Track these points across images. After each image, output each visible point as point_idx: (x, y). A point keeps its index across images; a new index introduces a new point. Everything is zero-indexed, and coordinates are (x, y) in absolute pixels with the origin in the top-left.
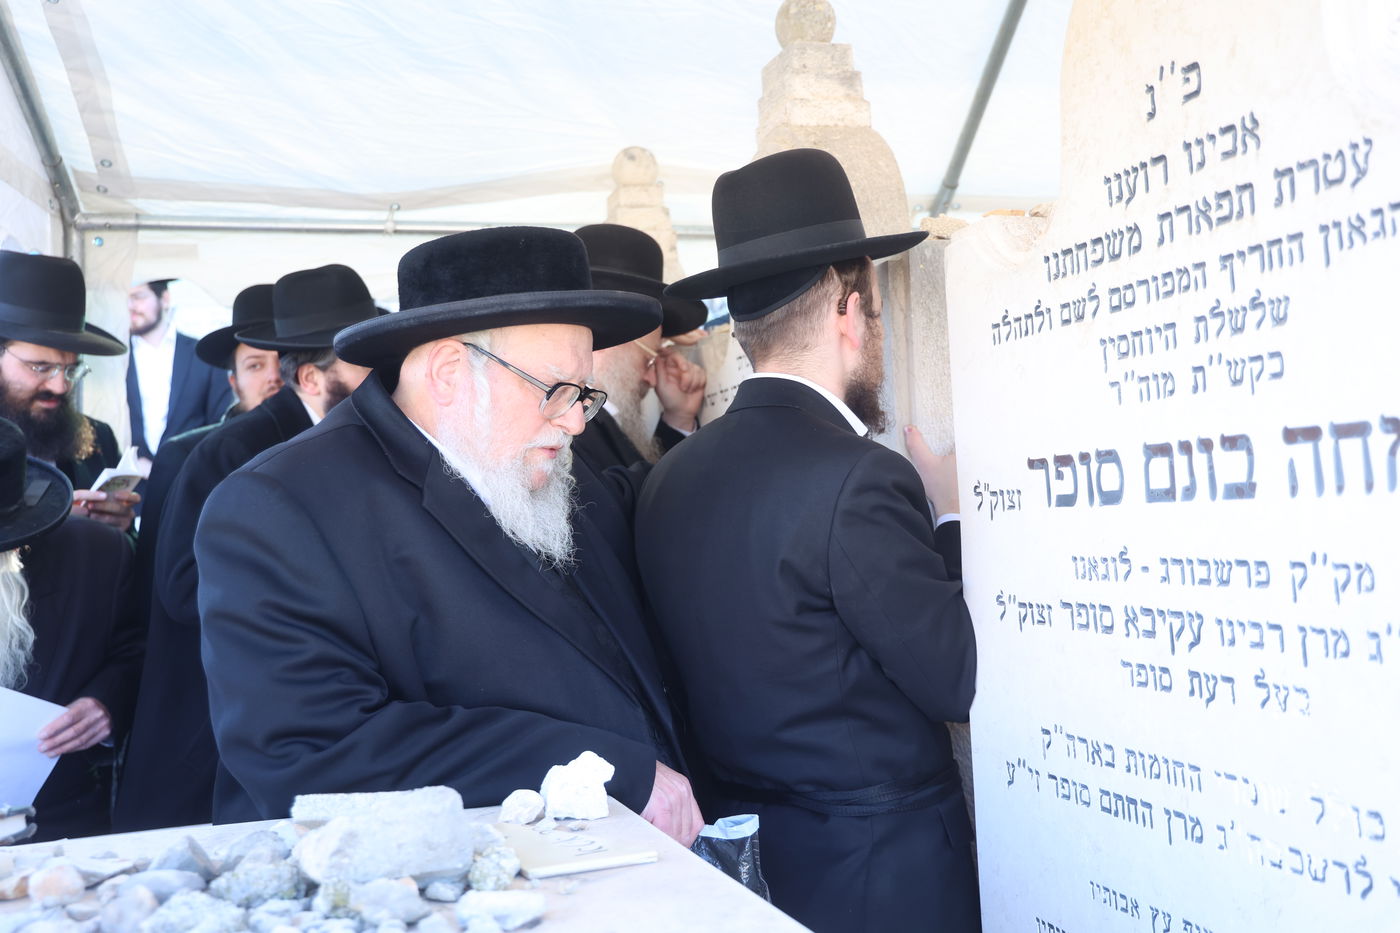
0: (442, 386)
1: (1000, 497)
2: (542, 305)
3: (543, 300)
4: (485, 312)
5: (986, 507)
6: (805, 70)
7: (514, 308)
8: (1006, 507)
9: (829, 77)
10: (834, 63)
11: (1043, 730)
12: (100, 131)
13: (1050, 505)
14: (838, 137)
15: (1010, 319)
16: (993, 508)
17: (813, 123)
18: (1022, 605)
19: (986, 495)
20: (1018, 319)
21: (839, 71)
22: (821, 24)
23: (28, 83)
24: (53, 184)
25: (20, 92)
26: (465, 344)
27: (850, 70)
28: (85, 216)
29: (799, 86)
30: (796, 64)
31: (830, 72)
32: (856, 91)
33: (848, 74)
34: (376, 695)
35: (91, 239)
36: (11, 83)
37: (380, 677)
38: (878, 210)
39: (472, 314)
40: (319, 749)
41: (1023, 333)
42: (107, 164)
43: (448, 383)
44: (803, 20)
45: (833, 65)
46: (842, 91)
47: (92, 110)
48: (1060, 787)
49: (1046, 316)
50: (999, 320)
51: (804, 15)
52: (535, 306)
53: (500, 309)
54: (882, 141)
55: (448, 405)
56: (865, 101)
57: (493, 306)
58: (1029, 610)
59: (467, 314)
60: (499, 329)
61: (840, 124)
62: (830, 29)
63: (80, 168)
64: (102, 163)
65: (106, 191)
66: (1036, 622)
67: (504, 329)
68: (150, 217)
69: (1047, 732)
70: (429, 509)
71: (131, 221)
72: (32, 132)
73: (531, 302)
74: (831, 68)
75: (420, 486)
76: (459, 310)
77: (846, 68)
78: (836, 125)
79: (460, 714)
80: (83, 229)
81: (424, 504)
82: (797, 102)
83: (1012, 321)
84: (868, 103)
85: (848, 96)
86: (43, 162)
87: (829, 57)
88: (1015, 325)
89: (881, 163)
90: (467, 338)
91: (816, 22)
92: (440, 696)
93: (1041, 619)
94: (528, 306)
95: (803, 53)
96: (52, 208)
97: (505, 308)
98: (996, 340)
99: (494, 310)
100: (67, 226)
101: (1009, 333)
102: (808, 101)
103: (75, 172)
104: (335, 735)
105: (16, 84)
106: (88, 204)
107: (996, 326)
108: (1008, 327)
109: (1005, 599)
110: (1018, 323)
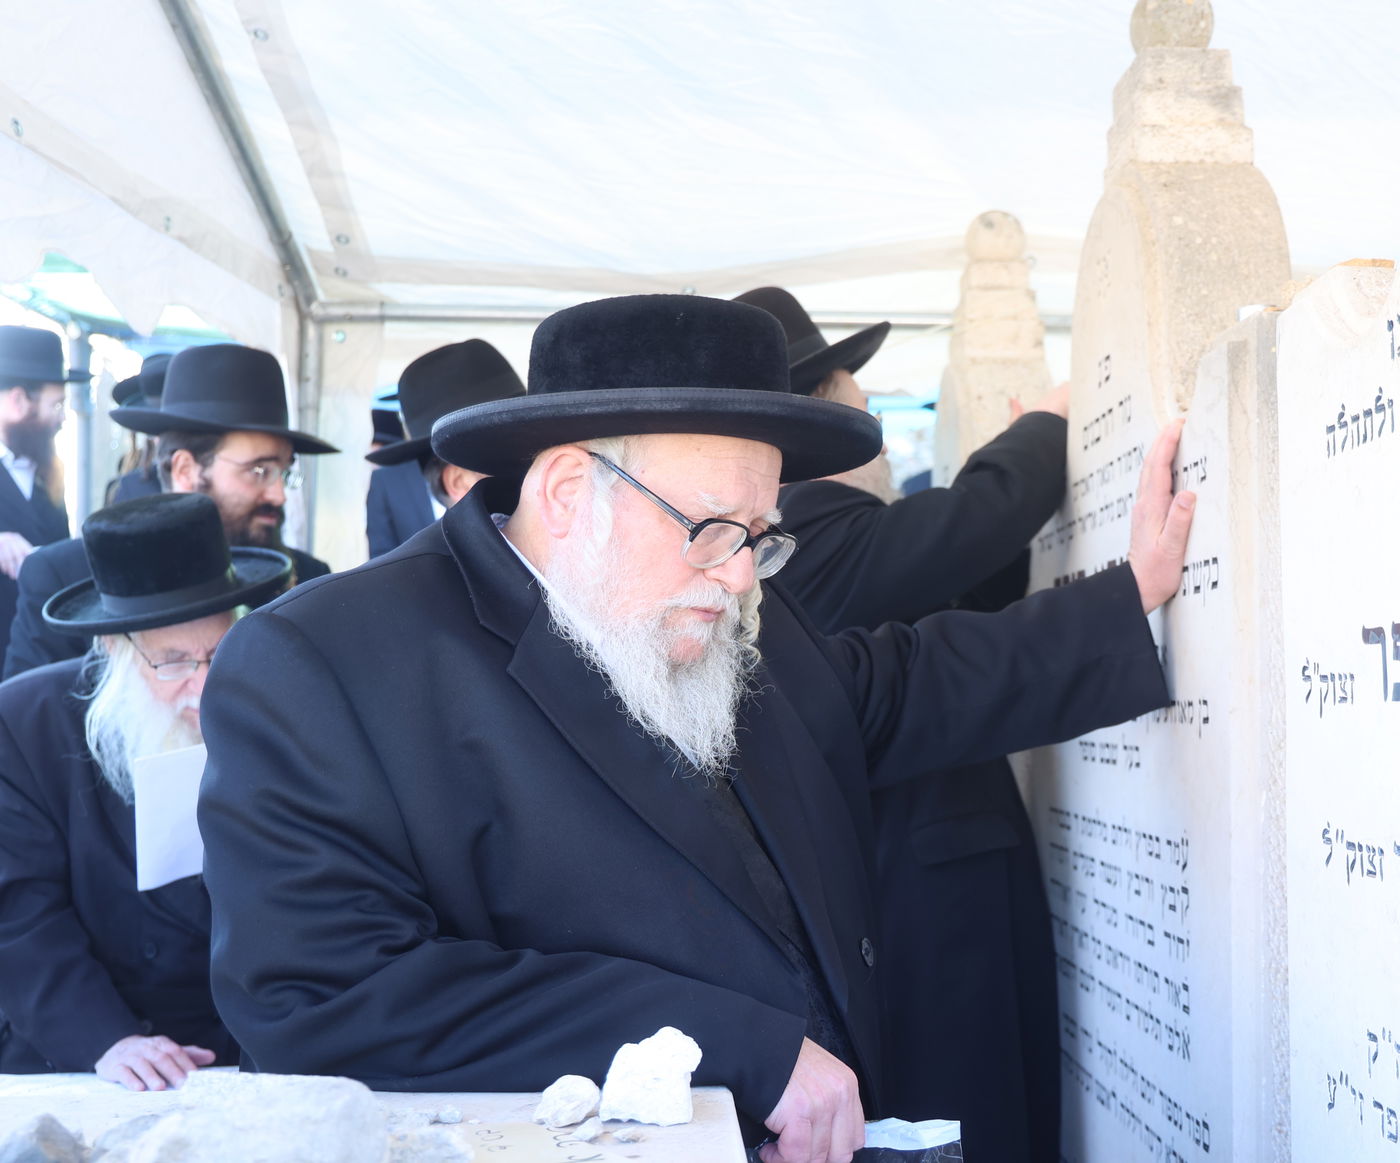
0: (557, 509)
1: (1331, 684)
2: (677, 406)
3: (679, 399)
4: (597, 410)
5: (1315, 696)
6: (1161, 86)
7: (638, 407)
8: (1338, 699)
9: (1193, 95)
10: (1204, 75)
11: (1370, 1034)
12: (333, 202)
13: (1386, 698)
14: (1201, 177)
15: (1347, 418)
16: (1323, 699)
17: (1169, 158)
18: (1351, 845)
19: (1316, 678)
20: (1356, 419)
21: (1209, 86)
22: (1191, 23)
23: (245, 141)
24: (284, 264)
25: (237, 152)
26: (591, 454)
27: (1227, 85)
28: (323, 305)
29: (1151, 107)
30: (1149, 77)
31: (1197, 88)
32: (1234, 114)
33: (1223, 91)
34: (408, 930)
35: (333, 334)
36: (226, 140)
37: (427, 907)
38: (1247, 277)
39: (580, 412)
40: (320, 999)
41: (1362, 438)
42: (343, 240)
43: (565, 506)
44: (1164, 18)
45: (1203, 79)
46: (1212, 114)
47: (320, 172)
48: (1386, 1121)
49: (1388, 411)
50: (1334, 421)
51: (1167, 12)
52: (666, 407)
53: (618, 408)
54: (1263, 181)
55: (563, 536)
56: (1245, 128)
57: (608, 402)
58: (1359, 854)
59: (573, 411)
60: (636, 437)
61: (1209, 160)
62: (1203, 30)
63: (315, 246)
64: (338, 238)
65: (345, 274)
66: (1365, 872)
67: (643, 436)
68: (398, 305)
69: (1373, 1038)
70: (515, 676)
71: (375, 311)
72: (257, 205)
73: (662, 400)
74: (1198, 83)
75: (513, 643)
76: (563, 405)
77: (1220, 82)
78: (1202, 162)
79: (530, 958)
80: (323, 322)
81: (510, 669)
82: (1147, 129)
83: (1349, 421)
84: (1250, 131)
85: (1221, 121)
86: (271, 239)
87: (1197, 66)
88: (1352, 426)
89: (1257, 212)
90: (594, 445)
91: (1183, 21)
92: (508, 934)
93: (1372, 869)
94: (658, 407)
95: (1159, 63)
96: (282, 295)
97: (625, 406)
98: (1331, 449)
99: (610, 408)
100: (303, 317)
101: (1346, 437)
102: (1163, 127)
103: (310, 251)
104: (343, 982)
105: (232, 143)
106: (326, 289)
107: (1331, 429)
108: (1344, 430)
109: (1331, 835)
110: (1355, 424)
